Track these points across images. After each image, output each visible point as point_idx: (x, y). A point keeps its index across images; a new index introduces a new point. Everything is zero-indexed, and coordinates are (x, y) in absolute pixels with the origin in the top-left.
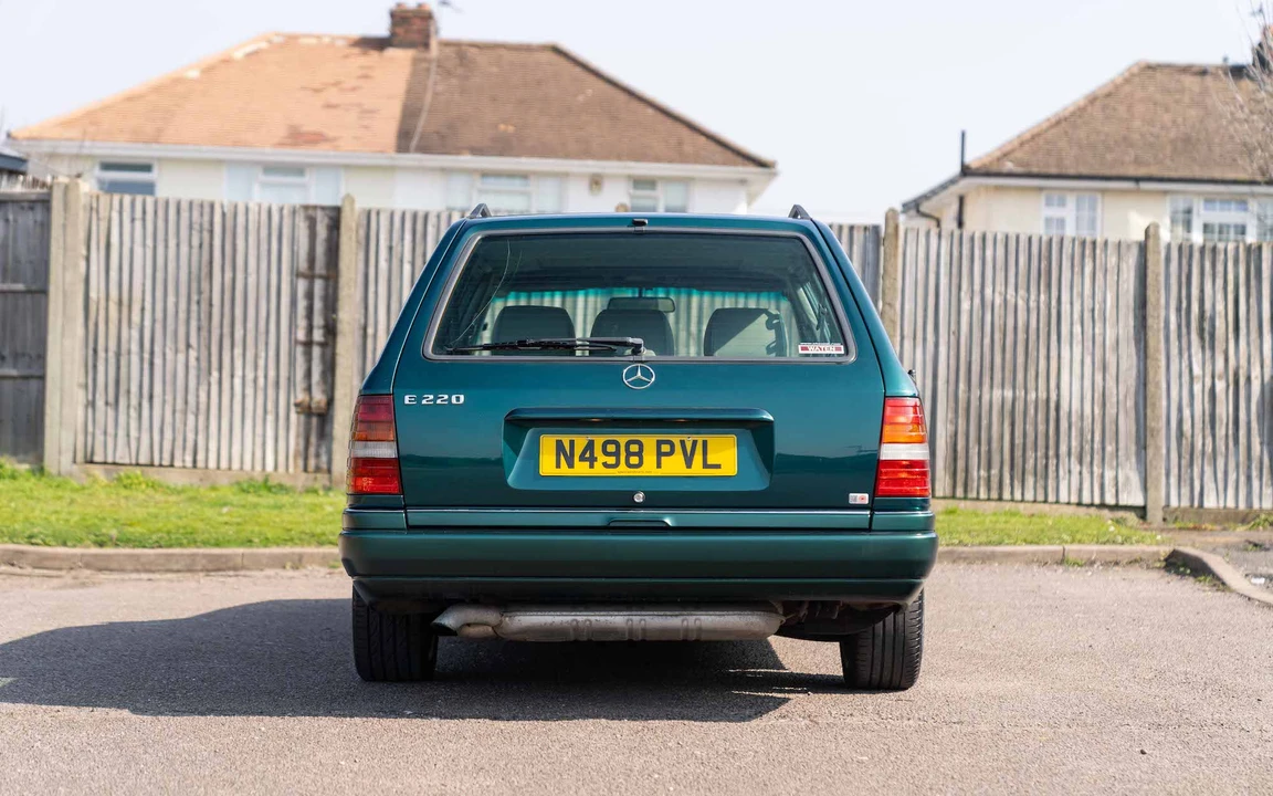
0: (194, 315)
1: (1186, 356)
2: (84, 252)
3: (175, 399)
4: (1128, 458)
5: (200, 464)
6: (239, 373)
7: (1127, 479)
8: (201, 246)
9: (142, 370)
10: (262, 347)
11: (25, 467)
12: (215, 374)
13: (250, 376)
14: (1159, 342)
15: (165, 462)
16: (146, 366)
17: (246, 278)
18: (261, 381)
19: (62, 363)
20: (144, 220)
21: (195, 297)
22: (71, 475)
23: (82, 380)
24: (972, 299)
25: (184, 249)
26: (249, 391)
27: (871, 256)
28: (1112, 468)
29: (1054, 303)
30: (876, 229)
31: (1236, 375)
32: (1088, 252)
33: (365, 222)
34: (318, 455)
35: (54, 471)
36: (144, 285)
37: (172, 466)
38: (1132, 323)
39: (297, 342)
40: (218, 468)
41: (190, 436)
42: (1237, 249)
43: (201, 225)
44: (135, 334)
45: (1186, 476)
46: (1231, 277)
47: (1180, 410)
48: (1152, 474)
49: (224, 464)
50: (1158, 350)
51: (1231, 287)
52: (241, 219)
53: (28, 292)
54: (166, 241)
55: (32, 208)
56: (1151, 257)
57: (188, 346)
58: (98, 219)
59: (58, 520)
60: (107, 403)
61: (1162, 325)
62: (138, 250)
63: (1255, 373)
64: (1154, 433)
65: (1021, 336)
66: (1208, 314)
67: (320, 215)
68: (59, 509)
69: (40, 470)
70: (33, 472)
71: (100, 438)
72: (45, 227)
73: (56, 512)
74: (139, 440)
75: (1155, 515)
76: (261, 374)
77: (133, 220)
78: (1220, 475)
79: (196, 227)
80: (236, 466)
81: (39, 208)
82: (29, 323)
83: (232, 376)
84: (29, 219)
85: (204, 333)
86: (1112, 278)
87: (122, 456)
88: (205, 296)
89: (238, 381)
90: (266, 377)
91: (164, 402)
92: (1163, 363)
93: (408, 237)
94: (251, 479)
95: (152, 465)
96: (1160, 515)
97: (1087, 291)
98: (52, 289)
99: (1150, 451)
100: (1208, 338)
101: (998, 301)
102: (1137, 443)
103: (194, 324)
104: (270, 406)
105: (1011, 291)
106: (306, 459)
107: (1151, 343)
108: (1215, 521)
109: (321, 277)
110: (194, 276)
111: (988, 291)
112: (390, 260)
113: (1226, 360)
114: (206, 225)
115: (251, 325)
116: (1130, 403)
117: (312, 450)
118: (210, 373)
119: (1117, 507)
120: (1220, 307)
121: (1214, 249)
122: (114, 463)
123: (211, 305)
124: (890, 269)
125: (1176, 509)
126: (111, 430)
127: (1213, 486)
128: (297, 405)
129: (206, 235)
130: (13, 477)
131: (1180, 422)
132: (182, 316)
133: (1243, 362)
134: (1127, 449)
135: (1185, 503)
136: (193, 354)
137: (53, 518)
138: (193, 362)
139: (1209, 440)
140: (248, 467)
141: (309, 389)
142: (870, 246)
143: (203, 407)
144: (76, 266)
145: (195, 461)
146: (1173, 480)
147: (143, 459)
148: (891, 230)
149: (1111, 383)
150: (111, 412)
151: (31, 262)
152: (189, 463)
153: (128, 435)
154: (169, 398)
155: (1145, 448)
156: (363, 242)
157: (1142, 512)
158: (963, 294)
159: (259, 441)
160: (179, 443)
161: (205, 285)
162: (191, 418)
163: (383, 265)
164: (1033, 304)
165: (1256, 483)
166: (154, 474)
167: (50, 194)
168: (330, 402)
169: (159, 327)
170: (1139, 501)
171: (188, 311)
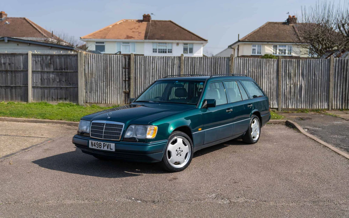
0: (104, 76)
1: (286, 80)
2: (84, 64)
3: (101, 91)
4: (275, 99)
5: (107, 103)
6: (113, 86)
7: (275, 103)
8: (105, 63)
9: (95, 86)
10: (117, 81)
11: (75, 104)
12: (109, 86)
13: (115, 87)
14: (281, 78)
15: (100, 103)
16: (96, 85)
17: (114, 69)
18: (117, 88)
19: (81, 85)
20: (95, 58)
21: (104, 73)
22: (83, 105)
23: (85, 88)
24: (247, 71)
25: (102, 64)
26: (115, 89)
27: (228, 63)
28: (272, 101)
29: (262, 71)
30: (229, 57)
31: (295, 84)
32: (268, 61)
33: (135, 58)
34: (128, 101)
35: (80, 104)
36: (95, 70)
37: (101, 103)
38: (276, 75)
39: (123, 80)
40: (110, 103)
41: (105, 98)
42: (295, 61)
43: (105, 59)
44: (94, 79)
45: (285, 103)
46: (294, 66)
47: (285, 90)
48: (279, 102)
49: (111, 103)
50: (281, 80)
51: (294, 68)
52: (112, 58)
53: (74, 72)
54: (99, 62)
55: (74, 57)
56: (279, 62)
57: (104, 81)
58: (87, 58)
59: (79, 116)
60: (89, 92)
61: (281, 75)
62: (94, 64)
63: (298, 83)
64: (280, 95)
65: (256, 77)
66: (290, 72)
67: (127, 57)
68: (80, 113)
69: (78, 104)
70: (76, 105)
71: (88, 98)
72: (77, 60)
73: (79, 114)
74: (95, 99)
75: (280, 110)
76: (117, 86)
77: (93, 59)
78: (292, 102)
79: (104, 59)
80: (113, 103)
81: (76, 56)
82: (75, 78)
83: (112, 87)
84: (74, 59)
85: (106, 79)
86: (272, 66)
87: (92, 101)
88: (106, 72)
89: (113, 88)
90: (118, 87)
91: (100, 92)
92: (281, 82)
93: (143, 61)
94: (116, 105)
95: (98, 103)
96: (281, 110)
97: (268, 69)
98: (79, 71)
99: (279, 98)
100: (290, 77)
101: (251, 71)
102: (277, 96)
103: (104, 77)
104: (119, 92)
105: (254, 69)
106: (126, 102)
107: (279, 78)
108: (291, 111)
109: (127, 68)
110: (104, 69)
111: (250, 69)
112: (140, 65)
113: (293, 81)
114: (106, 59)
115: (115, 77)
116: (275, 89)
117: (127, 100)
118: (108, 86)
119: (273, 108)
120: (292, 71)
121: (291, 61)
122: (91, 103)
123: (107, 74)
124: (231, 65)
125: (283, 109)
126: (90, 97)
127: (290, 104)
128: (124, 92)
129: (106, 61)
130: (73, 106)
131: (285, 92)
132: (102, 76)
133: (296, 81)
134: (275, 98)
135: (285, 107)
136: (104, 83)
137: (78, 115)
138: (104, 84)
139: (290, 96)
140: (115, 103)
141: (126, 89)
142: (228, 61)
143: (107, 92)
144: (83, 67)
145: (105, 102)
146: (283, 103)
147: (96, 102)
148: (232, 58)
149: (272, 86)
150: (90, 94)
151: (75, 66)
152: (104, 103)
153: (93, 98)
154: (100, 91)
155: (278, 97)
156: (135, 61)
157: (277, 109)
158: (245, 70)
159: (117, 98)
160: (103, 99)
161: (106, 70)
162: (105, 95)
163: (139, 66)
164: (258, 71)
165: (298, 104)
166: (98, 105)
167: (78, 54)
168: (130, 91)
169: (98, 78)
170: (277, 107)
171: (103, 75)
